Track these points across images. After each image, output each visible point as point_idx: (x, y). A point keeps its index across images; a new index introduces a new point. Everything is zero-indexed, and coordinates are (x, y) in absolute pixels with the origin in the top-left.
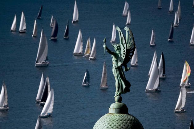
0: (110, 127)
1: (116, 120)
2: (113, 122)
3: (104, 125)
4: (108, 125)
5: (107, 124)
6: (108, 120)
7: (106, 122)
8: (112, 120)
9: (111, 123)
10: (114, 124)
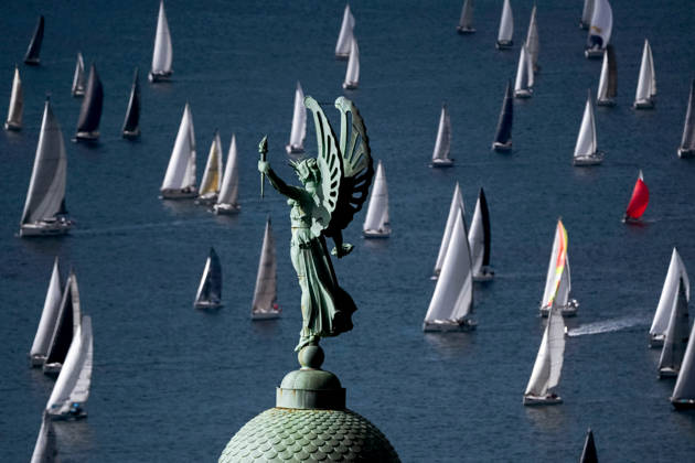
0: (280, 456)
1: (304, 431)
2: (292, 437)
3: (260, 451)
4: (274, 450)
5: (269, 444)
6: (274, 432)
7: (266, 438)
8: (287, 432)
9: (283, 443)
10: (296, 448)
